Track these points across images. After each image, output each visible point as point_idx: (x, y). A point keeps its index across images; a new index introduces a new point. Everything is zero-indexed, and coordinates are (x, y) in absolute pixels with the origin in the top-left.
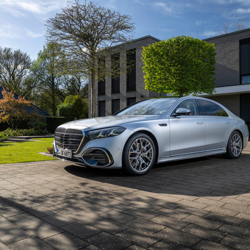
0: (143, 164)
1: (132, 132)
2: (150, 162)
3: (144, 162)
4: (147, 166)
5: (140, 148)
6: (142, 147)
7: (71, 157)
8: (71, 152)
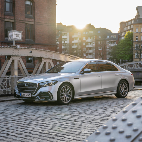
0: (68, 98)
1: (61, 83)
2: (71, 96)
3: (68, 97)
4: (69, 99)
5: (65, 91)
6: (66, 90)
7: (30, 97)
8: (30, 94)
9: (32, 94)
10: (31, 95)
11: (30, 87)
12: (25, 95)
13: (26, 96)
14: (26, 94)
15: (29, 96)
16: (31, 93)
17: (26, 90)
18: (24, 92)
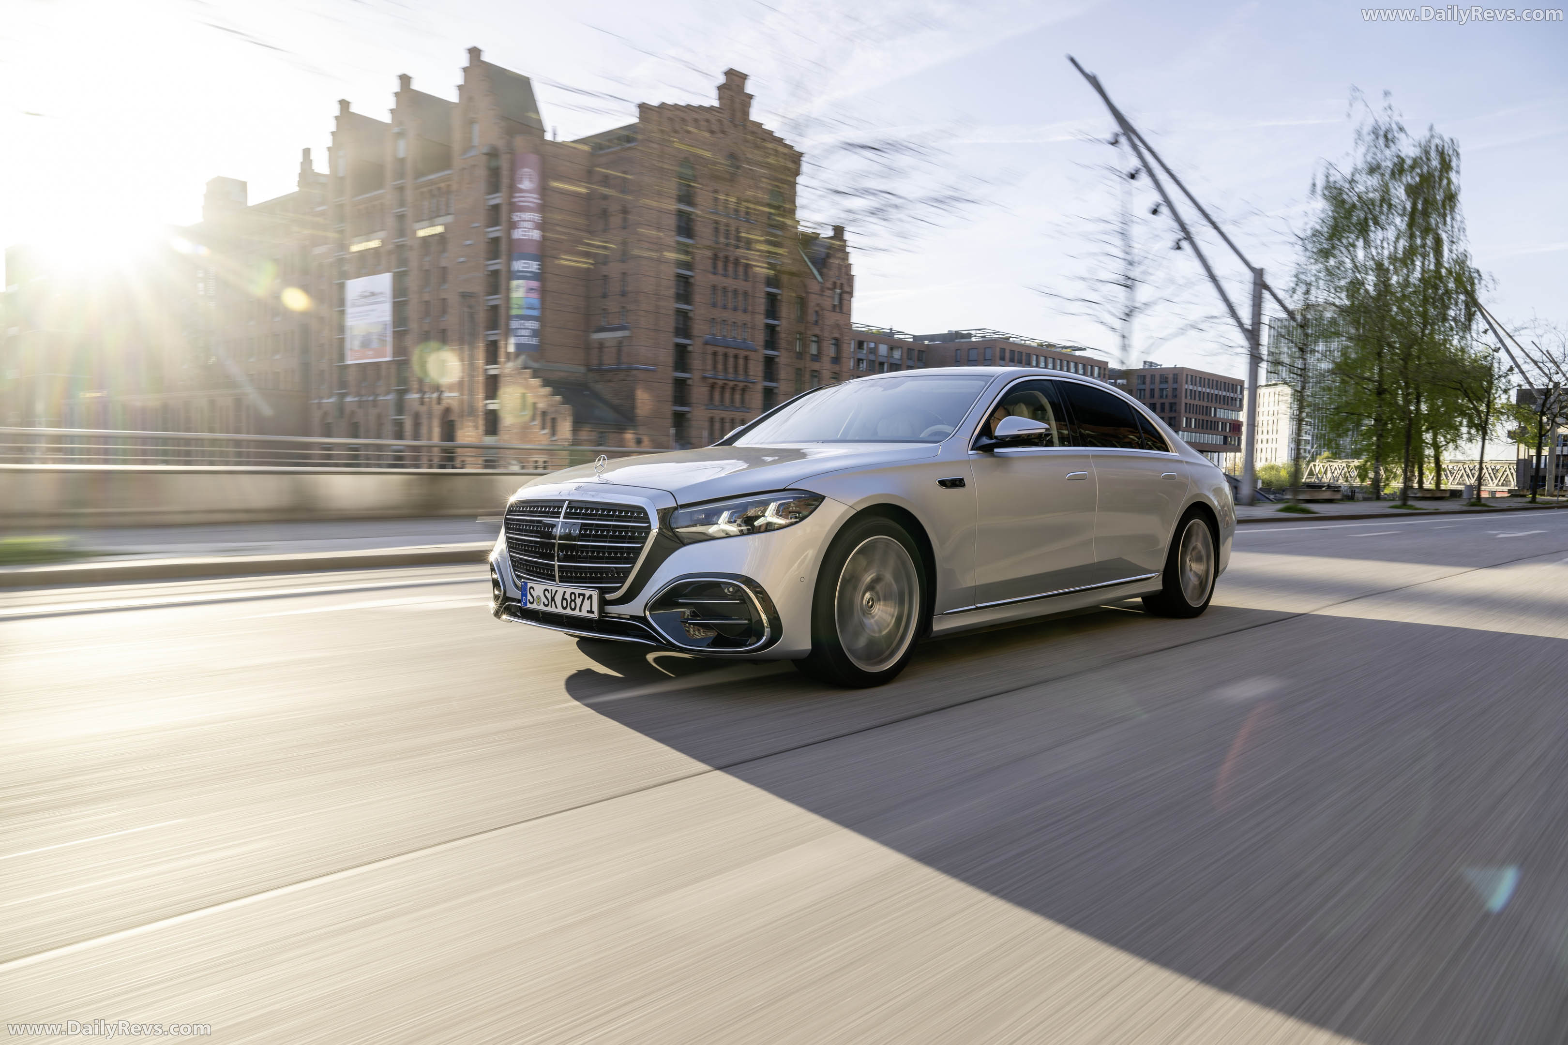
7: (595, 616)
8: (595, 594)
9: (609, 597)
10: (603, 602)
11: (597, 538)
12: (558, 599)
13: (560, 610)
14: (562, 590)
15: (584, 614)
16: (603, 591)
17: (566, 559)
18: (546, 574)
